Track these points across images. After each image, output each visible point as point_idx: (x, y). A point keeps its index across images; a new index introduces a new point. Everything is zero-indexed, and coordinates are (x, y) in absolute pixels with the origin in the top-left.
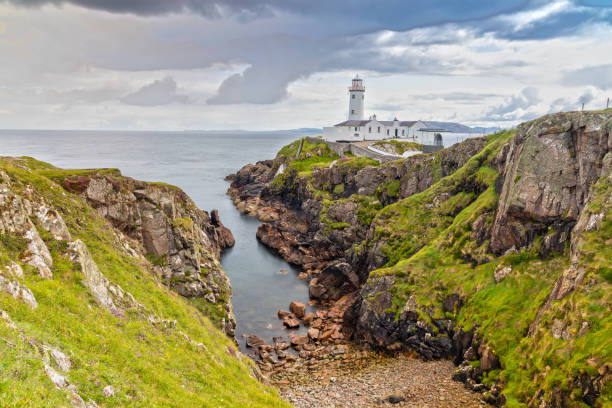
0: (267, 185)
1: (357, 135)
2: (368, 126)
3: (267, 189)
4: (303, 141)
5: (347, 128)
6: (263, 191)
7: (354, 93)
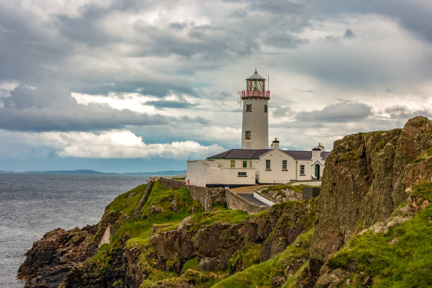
0: (81, 264)
1: (242, 174)
2: (264, 158)
3: (78, 273)
4: (152, 184)
5: (228, 162)
6: (71, 277)
7: (249, 102)
